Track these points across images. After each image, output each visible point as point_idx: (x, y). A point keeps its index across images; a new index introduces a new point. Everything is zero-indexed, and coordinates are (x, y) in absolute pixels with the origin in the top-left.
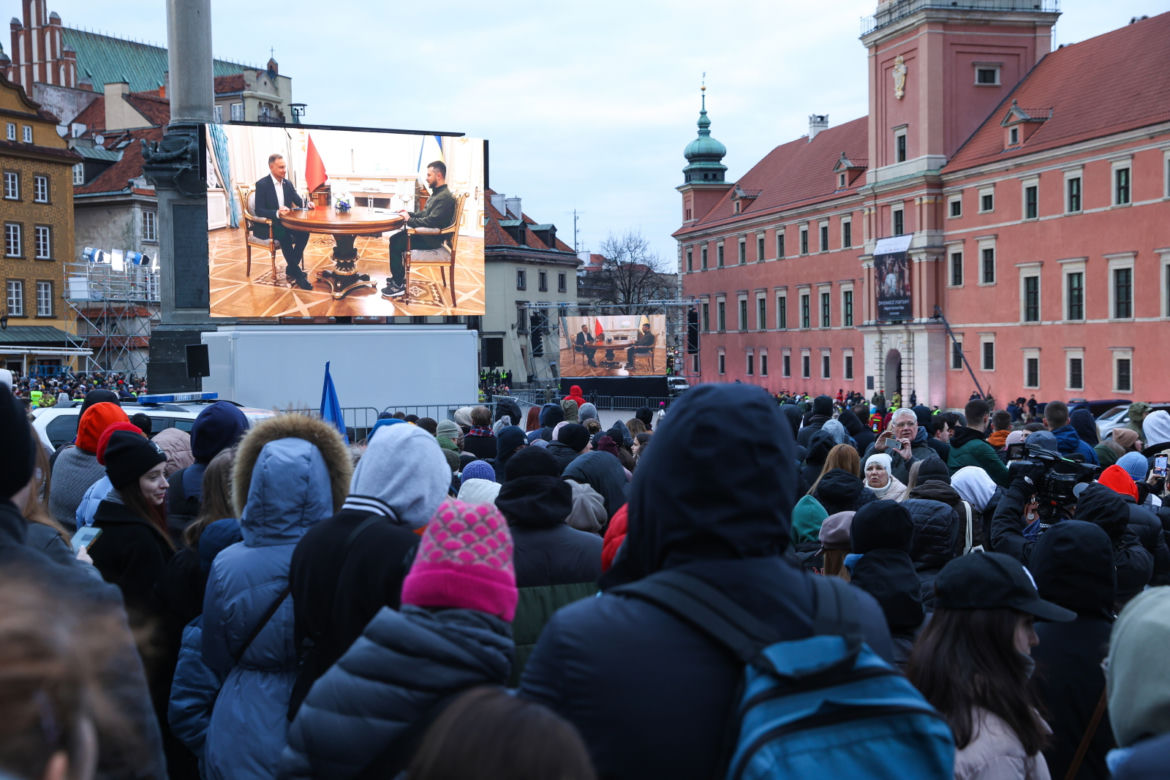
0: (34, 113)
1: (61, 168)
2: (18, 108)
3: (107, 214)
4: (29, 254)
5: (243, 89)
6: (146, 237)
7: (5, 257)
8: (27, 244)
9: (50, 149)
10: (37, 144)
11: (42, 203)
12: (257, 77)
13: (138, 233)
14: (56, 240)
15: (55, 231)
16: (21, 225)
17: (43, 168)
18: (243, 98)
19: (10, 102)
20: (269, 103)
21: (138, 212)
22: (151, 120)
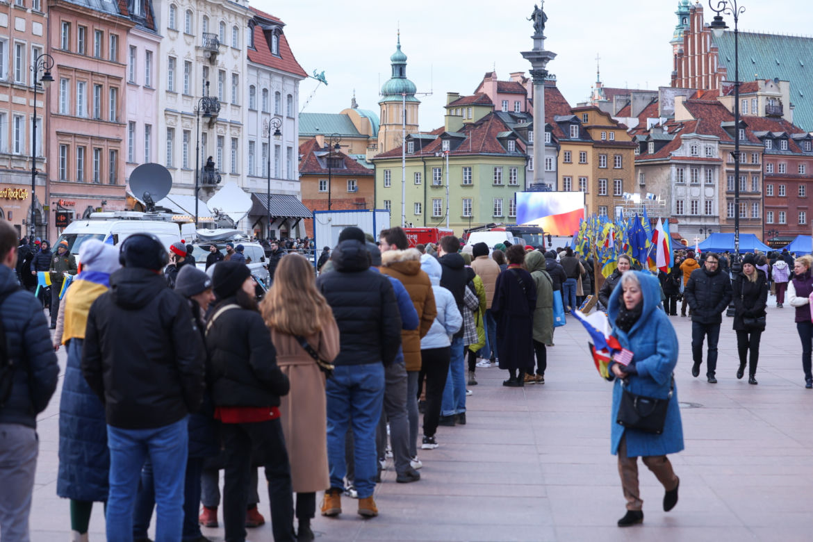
0: (616, 126)
1: (629, 151)
2: (607, 124)
3: (660, 169)
4: (611, 193)
5: (757, 91)
6: (678, 181)
7: (598, 196)
8: (609, 189)
9: (622, 142)
10: (616, 140)
11: (618, 169)
12: (766, 84)
13: (674, 179)
14: (624, 186)
15: (624, 181)
16: (607, 179)
17: (619, 152)
18: (757, 96)
19: (603, 122)
20: (774, 98)
21: (674, 169)
22: (694, 115)
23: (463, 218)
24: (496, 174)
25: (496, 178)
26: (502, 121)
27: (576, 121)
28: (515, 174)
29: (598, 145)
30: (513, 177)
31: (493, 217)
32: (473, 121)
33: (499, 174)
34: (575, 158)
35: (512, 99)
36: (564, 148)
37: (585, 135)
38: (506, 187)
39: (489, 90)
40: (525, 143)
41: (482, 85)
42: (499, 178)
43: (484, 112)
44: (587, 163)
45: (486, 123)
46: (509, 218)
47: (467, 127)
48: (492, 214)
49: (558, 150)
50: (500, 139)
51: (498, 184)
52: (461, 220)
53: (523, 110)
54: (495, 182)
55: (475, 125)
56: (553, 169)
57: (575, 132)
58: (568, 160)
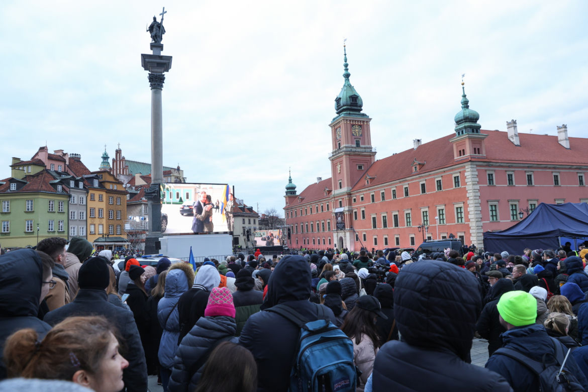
0: (117, 182)
1: (124, 196)
2: (114, 181)
3: (135, 207)
4: (115, 218)
5: (171, 174)
6: (145, 213)
7: (109, 219)
8: (114, 216)
9: (121, 191)
10: (118, 189)
11: (118, 205)
12: (175, 171)
13: (143, 212)
14: (122, 214)
15: (122, 212)
16: (113, 210)
17: (119, 196)
18: (171, 176)
19: (111, 179)
20: (177, 177)
21: (143, 206)
22: (147, 182)
23: (26, 233)
24: (50, 205)
25: (50, 207)
26: (52, 175)
27: (97, 177)
28: (62, 205)
29: (109, 192)
30: (61, 207)
31: (48, 232)
32: (31, 174)
33: (52, 205)
34: (97, 198)
35: (56, 164)
36: (91, 192)
37: (102, 186)
38: (56, 213)
39: (43, 157)
40: (68, 188)
41: (37, 154)
42: (52, 207)
43: (39, 169)
44: (103, 201)
45: (41, 175)
46: (58, 232)
47: (28, 177)
48: (47, 230)
49: (88, 193)
50: (52, 184)
51: (51, 211)
52: (24, 234)
53: (64, 171)
54: (49, 210)
55: (33, 176)
56: (84, 203)
57: (96, 183)
58: (93, 199)
